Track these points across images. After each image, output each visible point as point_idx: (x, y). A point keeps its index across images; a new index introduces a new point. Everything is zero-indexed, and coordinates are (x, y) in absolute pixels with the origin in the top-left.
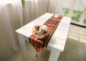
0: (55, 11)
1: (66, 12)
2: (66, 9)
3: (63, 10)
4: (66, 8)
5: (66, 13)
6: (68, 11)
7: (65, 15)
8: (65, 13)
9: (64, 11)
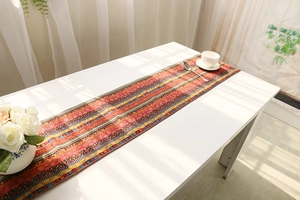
0: (232, 35)
1: (281, 45)
2: (284, 31)
3: (271, 37)
4: (287, 26)
5: (284, 50)
6: (292, 45)
7: (277, 58)
8: (277, 49)
9: (272, 43)
